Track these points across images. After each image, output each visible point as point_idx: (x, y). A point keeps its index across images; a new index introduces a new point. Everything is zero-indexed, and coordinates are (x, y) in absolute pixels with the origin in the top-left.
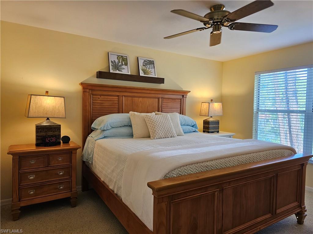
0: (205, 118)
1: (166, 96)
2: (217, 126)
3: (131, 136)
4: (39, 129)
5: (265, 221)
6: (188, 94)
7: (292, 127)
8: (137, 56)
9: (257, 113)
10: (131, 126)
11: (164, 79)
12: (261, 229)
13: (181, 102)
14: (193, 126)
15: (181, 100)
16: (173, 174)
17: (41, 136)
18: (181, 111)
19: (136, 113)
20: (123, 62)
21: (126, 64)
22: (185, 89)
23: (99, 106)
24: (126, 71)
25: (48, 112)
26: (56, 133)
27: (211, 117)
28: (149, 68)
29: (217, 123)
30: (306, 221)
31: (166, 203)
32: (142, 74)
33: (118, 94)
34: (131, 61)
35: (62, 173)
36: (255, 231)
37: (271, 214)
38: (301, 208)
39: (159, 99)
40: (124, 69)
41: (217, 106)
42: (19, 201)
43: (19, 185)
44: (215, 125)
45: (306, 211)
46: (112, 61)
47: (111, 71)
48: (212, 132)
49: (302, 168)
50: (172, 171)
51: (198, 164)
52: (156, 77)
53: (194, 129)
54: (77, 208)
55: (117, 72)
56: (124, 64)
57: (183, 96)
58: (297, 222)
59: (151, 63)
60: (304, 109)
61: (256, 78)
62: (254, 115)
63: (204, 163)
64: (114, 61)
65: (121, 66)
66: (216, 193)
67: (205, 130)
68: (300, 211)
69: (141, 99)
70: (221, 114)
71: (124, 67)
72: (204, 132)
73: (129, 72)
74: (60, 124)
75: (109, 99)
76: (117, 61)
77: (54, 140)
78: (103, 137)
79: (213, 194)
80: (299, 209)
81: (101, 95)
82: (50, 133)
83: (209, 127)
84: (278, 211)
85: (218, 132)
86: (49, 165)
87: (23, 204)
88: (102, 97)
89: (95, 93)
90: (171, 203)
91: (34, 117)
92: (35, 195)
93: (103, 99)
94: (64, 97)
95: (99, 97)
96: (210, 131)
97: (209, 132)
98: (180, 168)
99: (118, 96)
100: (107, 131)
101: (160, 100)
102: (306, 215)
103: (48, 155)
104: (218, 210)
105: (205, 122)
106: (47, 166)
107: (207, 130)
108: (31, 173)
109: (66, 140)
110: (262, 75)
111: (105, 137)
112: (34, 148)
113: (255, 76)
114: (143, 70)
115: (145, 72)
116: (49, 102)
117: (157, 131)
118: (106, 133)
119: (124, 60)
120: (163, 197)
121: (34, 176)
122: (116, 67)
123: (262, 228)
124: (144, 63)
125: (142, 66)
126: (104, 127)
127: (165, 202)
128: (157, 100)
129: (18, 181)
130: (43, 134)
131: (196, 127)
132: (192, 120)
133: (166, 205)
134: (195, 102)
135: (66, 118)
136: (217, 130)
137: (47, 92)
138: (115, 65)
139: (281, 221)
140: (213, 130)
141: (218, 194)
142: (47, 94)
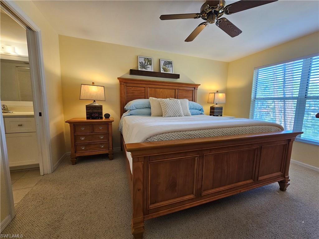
0: (212, 105)
1: (181, 88)
2: (220, 111)
3: (150, 115)
4: (88, 107)
5: (247, 186)
6: (199, 87)
7: (286, 116)
8: (159, 58)
9: (254, 101)
10: (150, 108)
11: (179, 75)
12: (241, 192)
13: (193, 92)
14: (200, 110)
15: (193, 91)
16: (154, 139)
17: (89, 112)
18: (193, 99)
19: (154, 98)
20: (149, 63)
21: (151, 64)
22: (196, 83)
23: (131, 95)
24: (150, 69)
25: (93, 96)
26: (99, 111)
27: (217, 104)
28: (168, 67)
29: (221, 108)
30: (289, 189)
31: (143, 162)
32: (162, 71)
33: (144, 86)
34: (155, 62)
35: (102, 137)
36: (236, 193)
37: (252, 180)
38: (285, 178)
39: (175, 90)
40: (149, 67)
41: (221, 96)
42: (75, 153)
43: (75, 143)
44: (219, 111)
45: (289, 180)
46: (140, 62)
47: (139, 69)
48: (217, 116)
49: (289, 144)
50: (153, 136)
51: (181, 133)
52: (173, 73)
53: (201, 112)
54: (113, 160)
55: (144, 70)
56: (149, 64)
57: (195, 88)
58: (279, 189)
59: (170, 63)
60: (297, 96)
61: (254, 73)
62: (252, 102)
63: (187, 132)
64: (142, 62)
65: (146, 65)
66: (196, 158)
67: (211, 114)
68: (283, 180)
69: (161, 90)
70: (224, 102)
71: (149, 66)
72: (210, 115)
73: (153, 70)
74: (101, 105)
75: (138, 90)
76: (144, 62)
77: (97, 115)
78: (130, 114)
79: (194, 159)
80: (282, 178)
81: (132, 87)
82: (95, 111)
83: (214, 112)
84: (260, 178)
85: (221, 115)
86: (94, 131)
87: (77, 155)
88: (133, 88)
89: (128, 85)
90: (148, 163)
91: (84, 99)
92: (86, 150)
93: (134, 90)
94: (104, 87)
95: (131, 88)
96: (214, 114)
97: (214, 116)
98: (162, 134)
99: (144, 87)
100: (133, 111)
101: (177, 90)
102: (290, 184)
103: (92, 124)
104: (198, 172)
105: (212, 108)
106: (92, 132)
107: (212, 114)
108: (82, 136)
109: (107, 116)
110: (260, 69)
111: (131, 115)
112: (85, 120)
113: (254, 71)
114: (163, 68)
115: (164, 70)
116: (94, 90)
117: (168, 111)
118: (132, 112)
119: (149, 61)
120: (138, 157)
121: (84, 138)
122: (143, 66)
123: (243, 191)
124: (165, 63)
125: (163, 65)
126: (130, 107)
127: (141, 161)
128: (174, 90)
129: (74, 140)
130: (90, 111)
131: (203, 111)
132: (200, 105)
133: (142, 164)
134: (204, 93)
135: (105, 101)
136: (221, 114)
137: (93, 83)
138: (143, 65)
139: (264, 186)
140: (217, 114)
141: (198, 159)
142: (93, 84)
